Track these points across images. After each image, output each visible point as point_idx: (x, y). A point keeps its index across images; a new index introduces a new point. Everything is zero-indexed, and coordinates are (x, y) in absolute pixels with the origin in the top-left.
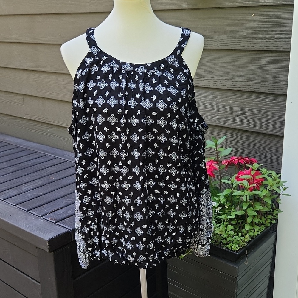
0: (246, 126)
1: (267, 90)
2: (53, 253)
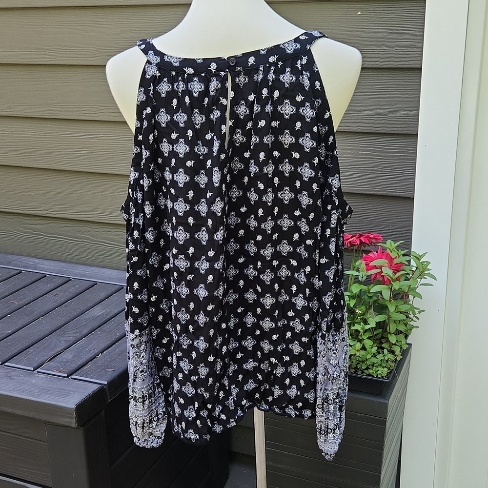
0: (353, 187)
1: (385, 129)
2: (81, 428)
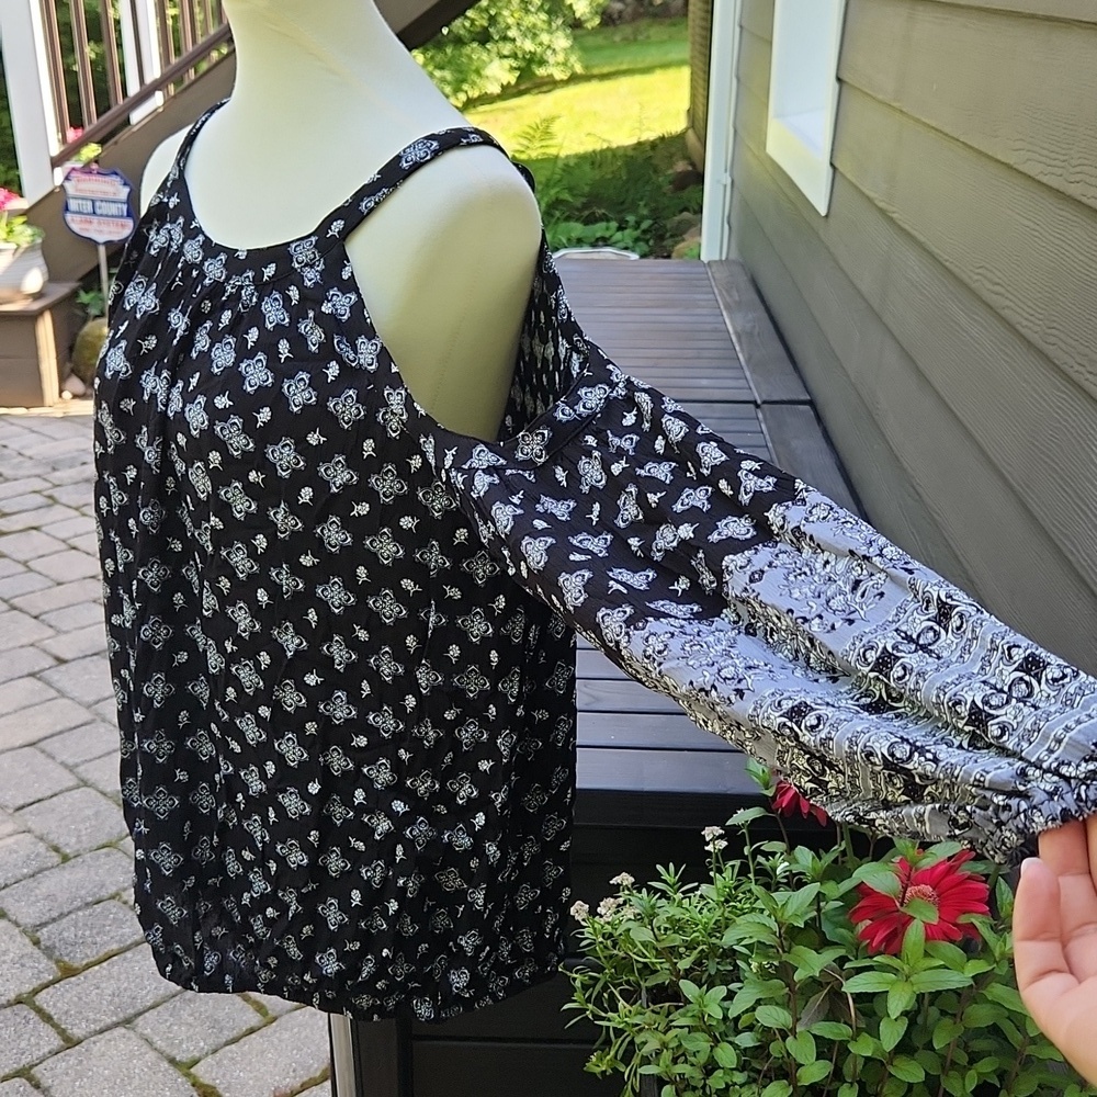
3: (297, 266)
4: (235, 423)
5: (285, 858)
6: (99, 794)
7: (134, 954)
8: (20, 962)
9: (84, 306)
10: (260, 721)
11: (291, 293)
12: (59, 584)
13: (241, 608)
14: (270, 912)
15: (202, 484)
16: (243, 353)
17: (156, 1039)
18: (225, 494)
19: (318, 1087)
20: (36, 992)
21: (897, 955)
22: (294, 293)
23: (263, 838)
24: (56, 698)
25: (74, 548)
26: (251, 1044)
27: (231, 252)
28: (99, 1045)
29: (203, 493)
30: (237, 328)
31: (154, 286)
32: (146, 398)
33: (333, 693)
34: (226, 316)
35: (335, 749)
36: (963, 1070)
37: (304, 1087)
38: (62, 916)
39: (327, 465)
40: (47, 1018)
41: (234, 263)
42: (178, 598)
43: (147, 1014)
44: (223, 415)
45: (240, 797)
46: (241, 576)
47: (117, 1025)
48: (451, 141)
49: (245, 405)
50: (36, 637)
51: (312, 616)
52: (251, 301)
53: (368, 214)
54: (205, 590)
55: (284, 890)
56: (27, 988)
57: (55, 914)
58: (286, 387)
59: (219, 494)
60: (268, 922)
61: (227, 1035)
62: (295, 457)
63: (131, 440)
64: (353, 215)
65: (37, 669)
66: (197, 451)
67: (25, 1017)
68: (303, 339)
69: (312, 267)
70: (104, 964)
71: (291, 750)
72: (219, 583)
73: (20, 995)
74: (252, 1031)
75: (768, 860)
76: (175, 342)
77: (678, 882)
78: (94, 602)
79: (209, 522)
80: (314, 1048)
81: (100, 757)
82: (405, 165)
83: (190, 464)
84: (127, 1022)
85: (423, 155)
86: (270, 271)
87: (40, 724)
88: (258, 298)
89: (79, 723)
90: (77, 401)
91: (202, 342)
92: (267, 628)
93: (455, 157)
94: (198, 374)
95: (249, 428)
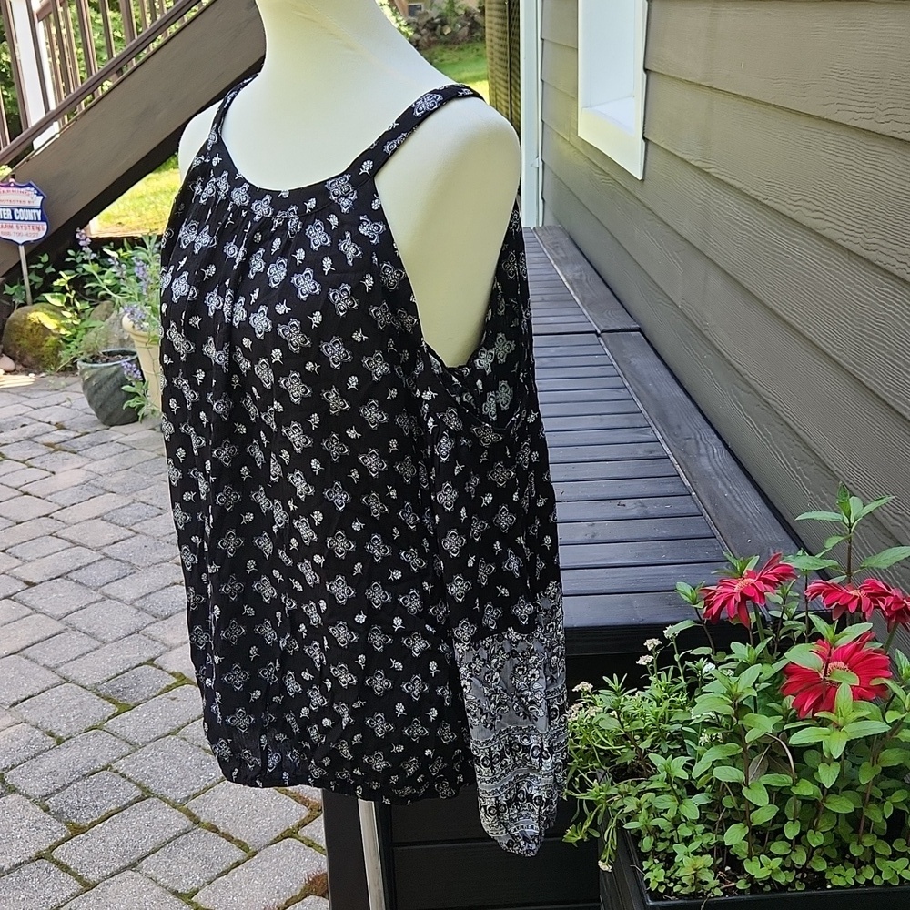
3: (334, 198)
4: (294, 325)
5: (337, 678)
6: (80, 688)
7: (130, 811)
8: (35, 826)
9: (10, 297)
10: (315, 567)
11: (331, 220)
12: (18, 523)
13: (298, 475)
14: (326, 722)
15: (266, 375)
16: (293, 269)
17: (159, 877)
18: (285, 382)
19: (300, 903)
20: (52, 848)
21: (831, 710)
22: (334, 220)
23: (321, 660)
24: (31, 614)
25: (27, 494)
26: (239, 874)
27: (275, 194)
28: (113, 885)
29: (268, 383)
30: (286, 251)
31: (208, 227)
32: (211, 314)
33: (371, 537)
34: (277, 243)
35: (376, 585)
36: (880, 802)
37: (289, 903)
38: (64, 786)
39: (369, 358)
40: (66, 869)
41: (278, 201)
42: (245, 470)
43: (148, 858)
44: (284, 319)
45: (303, 627)
46: (297, 449)
47: (124, 869)
48: (450, 94)
49: (301, 310)
50: (5, 567)
51: (355, 474)
52: (296, 229)
53: (392, 154)
54: (272, 461)
55: (338, 704)
56: (44, 846)
57: (58, 786)
58: (331, 295)
59: (279, 384)
60: (323, 731)
61: (218, 869)
62: (345, 352)
63: (199, 349)
64: (379, 155)
65: (11, 592)
66: (261, 350)
67: (47, 869)
68: (343, 255)
69: (346, 197)
70: (107, 822)
71: (341, 590)
72: (281, 454)
73: (39, 852)
74: (238, 864)
75: (694, 663)
76: (235, 267)
77: (622, 688)
78: (51, 535)
79: (273, 405)
80: (292, 874)
81: (75, 659)
82: (418, 114)
83: (254, 361)
84: (133, 866)
85: (431, 105)
86: (311, 204)
87: (22, 636)
88: (302, 226)
89: (54, 632)
90: (9, 376)
91: (257, 265)
92: (319, 491)
93: (455, 106)
94: (258, 290)
95: (306, 328)
